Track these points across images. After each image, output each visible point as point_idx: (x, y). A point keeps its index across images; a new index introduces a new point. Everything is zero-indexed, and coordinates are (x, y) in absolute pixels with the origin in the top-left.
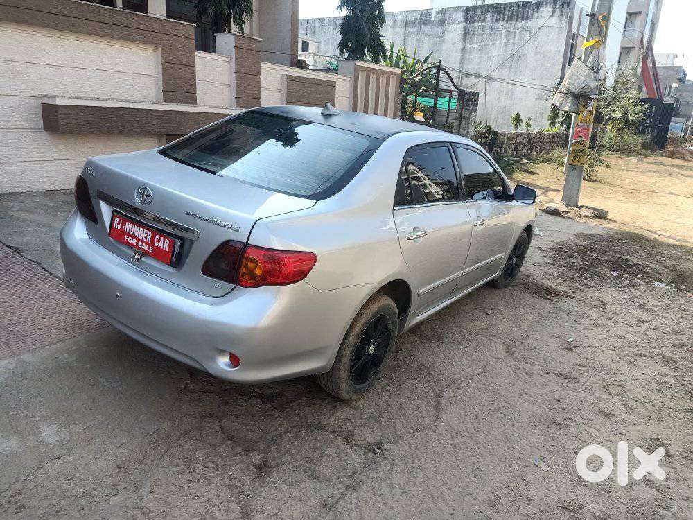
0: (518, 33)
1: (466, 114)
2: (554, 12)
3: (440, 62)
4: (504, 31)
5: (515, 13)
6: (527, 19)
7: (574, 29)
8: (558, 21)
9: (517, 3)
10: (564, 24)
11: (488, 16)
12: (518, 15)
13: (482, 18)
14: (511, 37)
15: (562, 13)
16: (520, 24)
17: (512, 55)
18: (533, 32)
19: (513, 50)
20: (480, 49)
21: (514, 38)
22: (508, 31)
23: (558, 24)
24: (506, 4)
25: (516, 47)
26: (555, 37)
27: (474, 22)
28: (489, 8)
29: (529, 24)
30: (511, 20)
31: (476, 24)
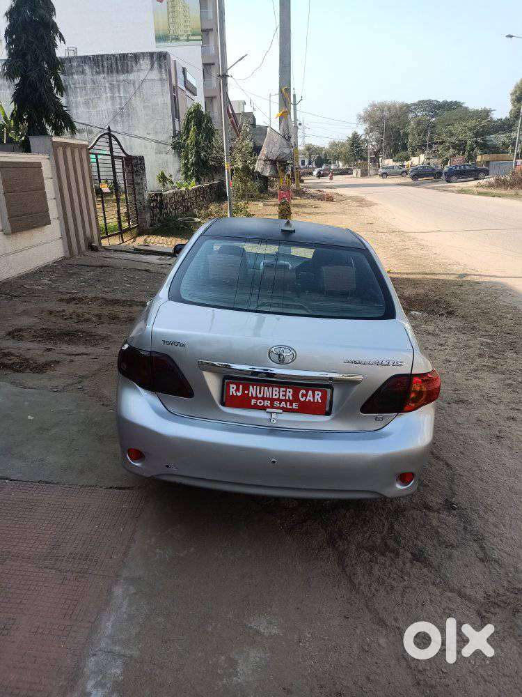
0: (122, 87)
1: (138, 180)
2: (152, 66)
3: (109, 129)
4: (107, 85)
5: (114, 66)
6: (127, 72)
7: (174, 82)
8: (159, 75)
9: (114, 55)
10: (164, 77)
11: (87, 68)
12: (117, 68)
13: (81, 70)
14: (116, 90)
15: (160, 66)
16: (122, 77)
17: (122, 109)
18: (137, 86)
19: (121, 104)
20: (87, 103)
21: (119, 91)
22: (111, 84)
23: (158, 78)
24: (102, 56)
25: (123, 101)
26: (160, 90)
27: (72, 74)
28: (85, 59)
29: (132, 77)
30: (112, 72)
31: (75, 77)
